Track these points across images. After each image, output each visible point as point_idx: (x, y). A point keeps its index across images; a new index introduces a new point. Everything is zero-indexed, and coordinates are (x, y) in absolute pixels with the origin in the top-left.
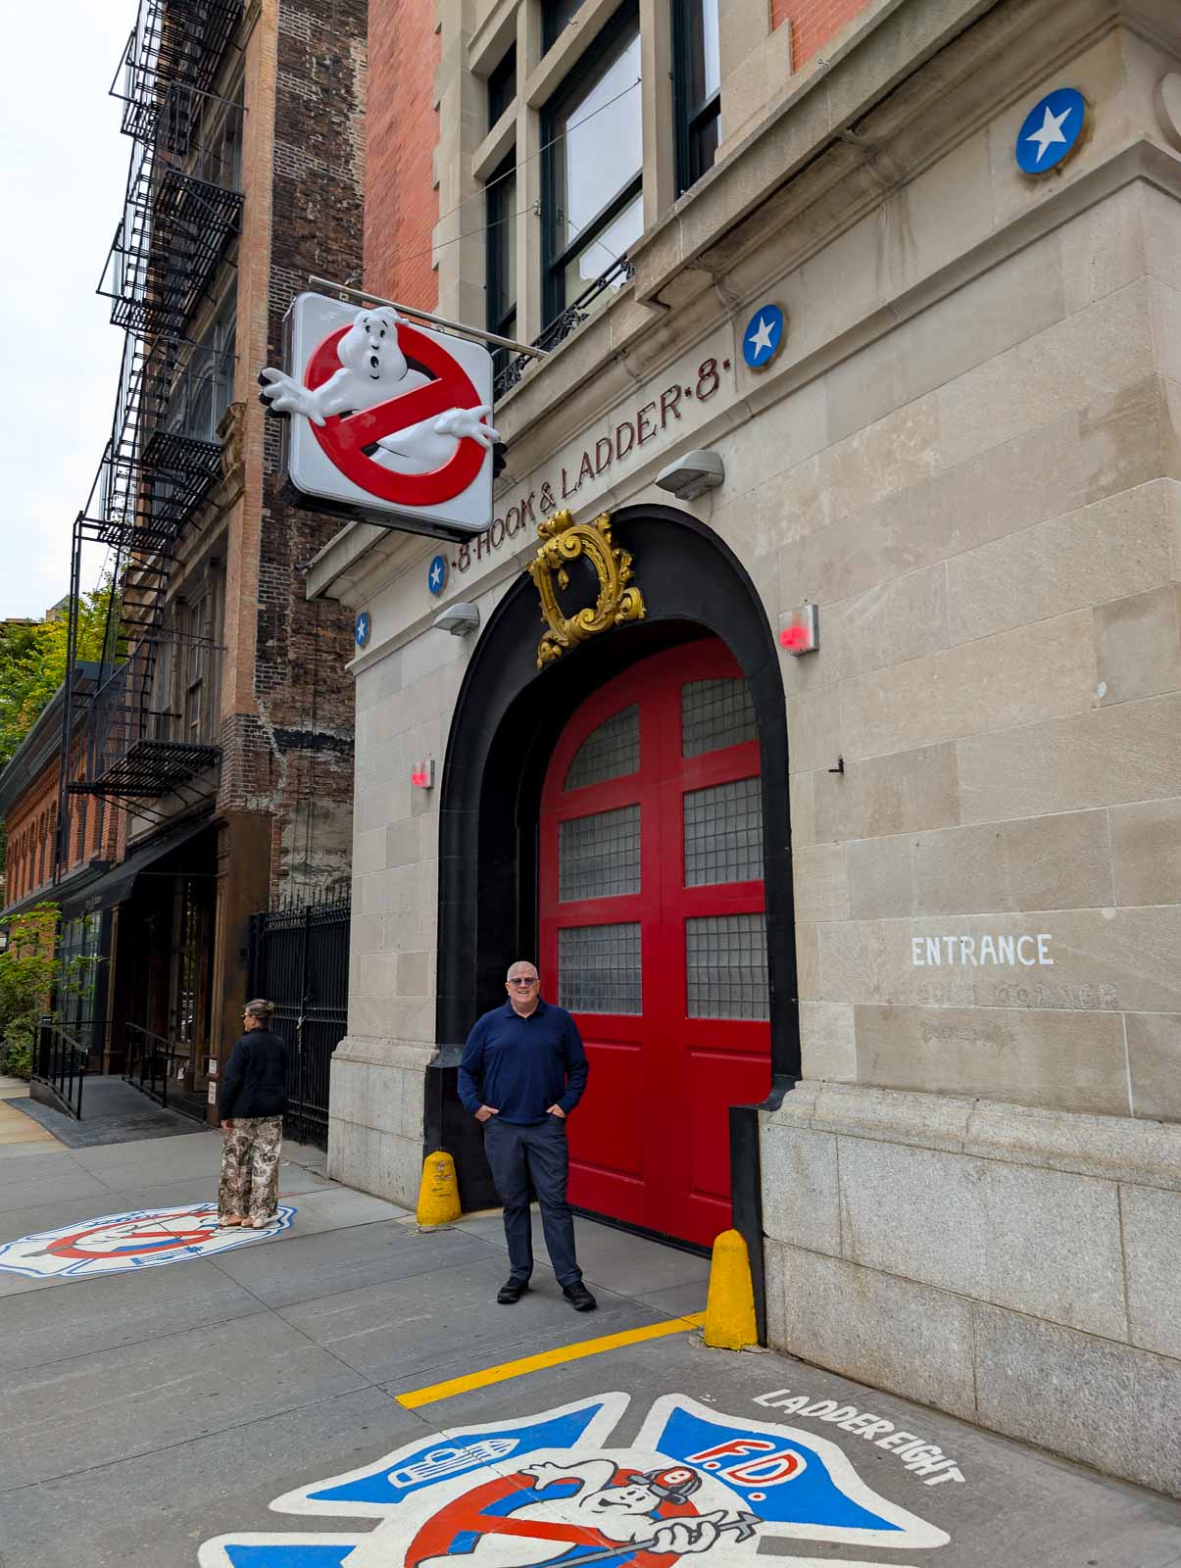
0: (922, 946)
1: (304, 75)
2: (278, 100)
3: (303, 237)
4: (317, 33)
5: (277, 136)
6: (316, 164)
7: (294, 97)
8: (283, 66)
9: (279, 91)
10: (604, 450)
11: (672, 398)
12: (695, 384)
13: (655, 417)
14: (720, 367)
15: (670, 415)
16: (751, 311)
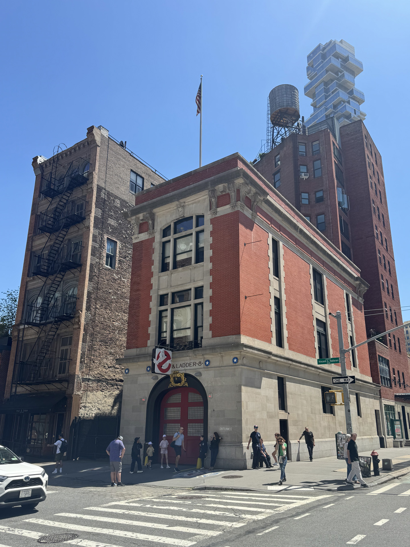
0: (221, 428)
1: (96, 242)
2: (92, 248)
3: (94, 276)
4: (99, 234)
5: (91, 255)
6: (97, 260)
7: (95, 247)
8: (93, 241)
9: (92, 246)
10: (184, 365)
11: (195, 363)
12: (198, 363)
13: (192, 364)
14: (202, 363)
15: (194, 365)
16: (206, 359)
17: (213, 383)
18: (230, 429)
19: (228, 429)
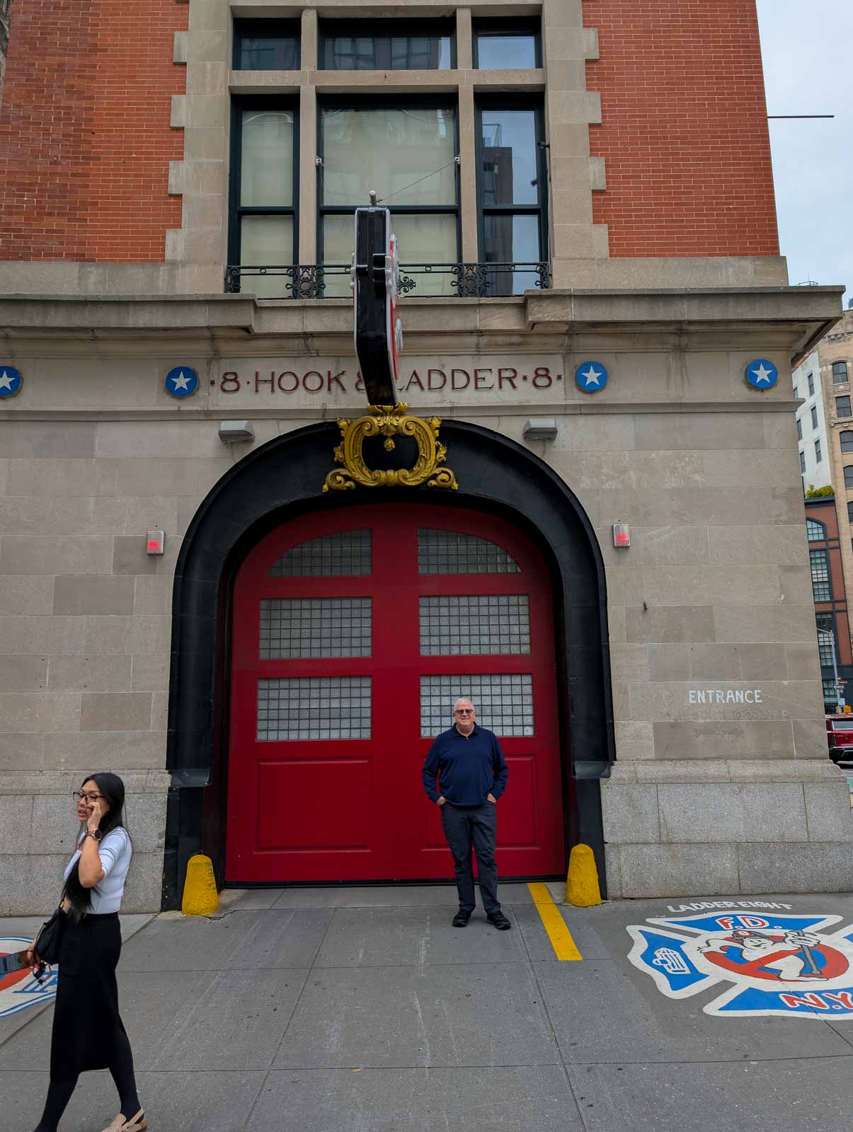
0: (696, 695)
10: (435, 376)
11: (505, 374)
12: (531, 376)
13: (492, 379)
14: (553, 376)
15: (506, 384)
16: (579, 360)
17: (633, 475)
18: (751, 697)
19: (740, 697)
